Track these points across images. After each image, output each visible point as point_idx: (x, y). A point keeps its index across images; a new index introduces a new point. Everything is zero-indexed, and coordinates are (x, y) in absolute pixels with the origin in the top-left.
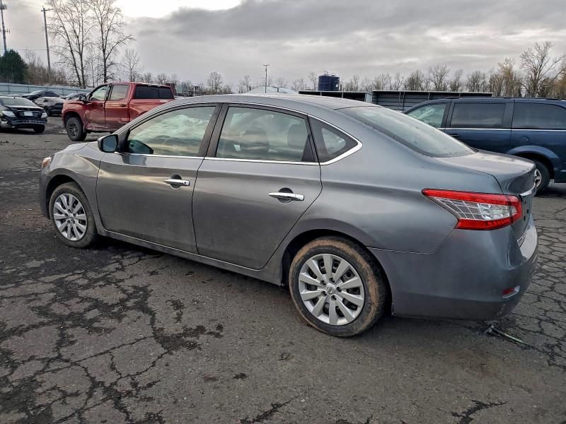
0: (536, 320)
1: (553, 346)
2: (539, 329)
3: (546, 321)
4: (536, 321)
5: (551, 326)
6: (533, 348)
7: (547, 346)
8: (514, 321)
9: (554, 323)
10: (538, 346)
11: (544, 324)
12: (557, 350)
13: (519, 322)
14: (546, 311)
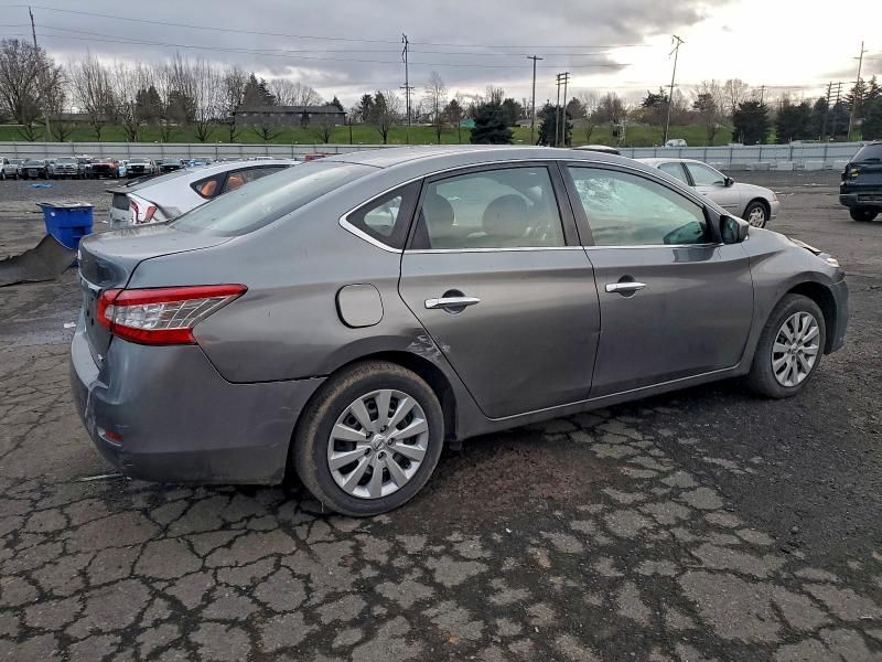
0: (77, 523)
1: (42, 498)
2: (66, 511)
3: (60, 531)
4: (75, 522)
5: (50, 527)
6: (67, 482)
7: (49, 494)
8: (108, 502)
9: (46, 534)
10: (62, 488)
11: (61, 522)
12: (36, 496)
13: (99, 504)
14: (64, 553)
